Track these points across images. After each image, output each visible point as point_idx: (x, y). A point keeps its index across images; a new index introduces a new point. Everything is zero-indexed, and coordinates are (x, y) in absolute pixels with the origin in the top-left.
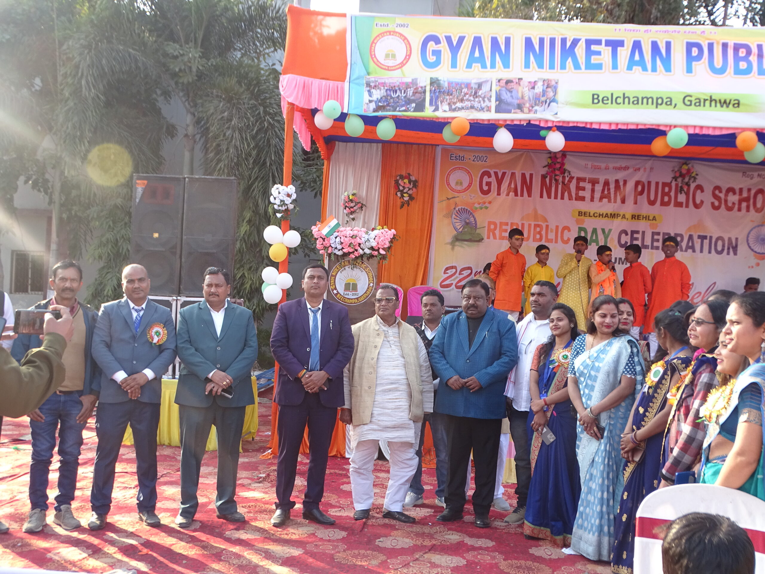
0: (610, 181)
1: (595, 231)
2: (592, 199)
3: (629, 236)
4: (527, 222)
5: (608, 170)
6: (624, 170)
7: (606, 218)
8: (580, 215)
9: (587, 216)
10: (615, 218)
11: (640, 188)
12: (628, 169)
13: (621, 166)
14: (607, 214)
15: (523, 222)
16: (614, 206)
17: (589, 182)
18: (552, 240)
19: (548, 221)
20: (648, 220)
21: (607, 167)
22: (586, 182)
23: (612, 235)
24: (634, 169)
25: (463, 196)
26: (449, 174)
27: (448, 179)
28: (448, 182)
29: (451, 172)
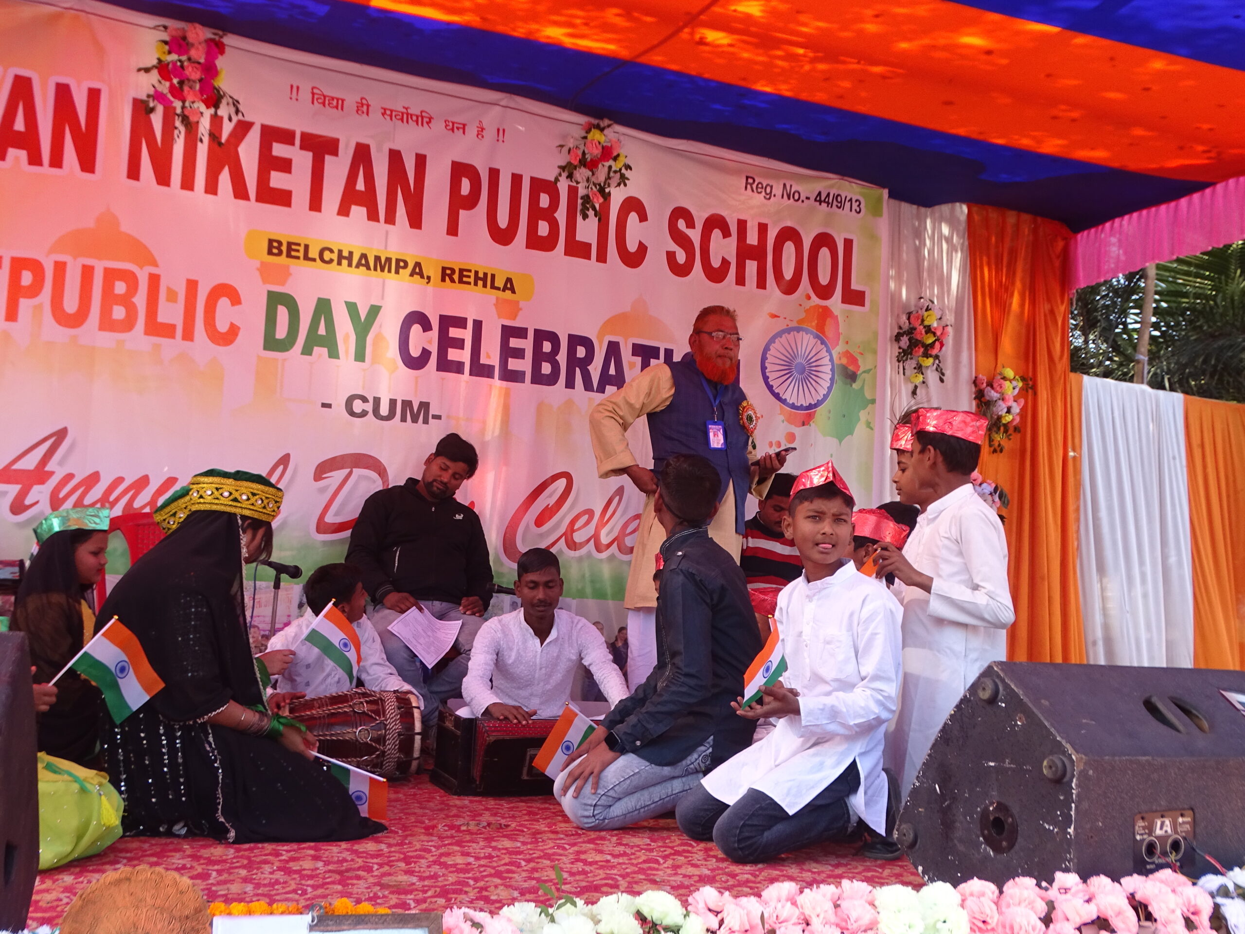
0: (374, 151)
1: (323, 307)
2: (315, 205)
3: (435, 333)
4: (75, 258)
5: (365, 114)
6: (417, 124)
7: (361, 268)
8: (275, 251)
9: (298, 258)
10: (390, 271)
11: (466, 187)
12: (428, 123)
13: (407, 109)
14: (364, 256)
15: (61, 258)
16: (387, 232)
17: (303, 147)
18: (173, 327)
19: (159, 262)
20: (493, 287)
21: (362, 105)
22: (293, 144)
23: (381, 326)
24: (446, 126)
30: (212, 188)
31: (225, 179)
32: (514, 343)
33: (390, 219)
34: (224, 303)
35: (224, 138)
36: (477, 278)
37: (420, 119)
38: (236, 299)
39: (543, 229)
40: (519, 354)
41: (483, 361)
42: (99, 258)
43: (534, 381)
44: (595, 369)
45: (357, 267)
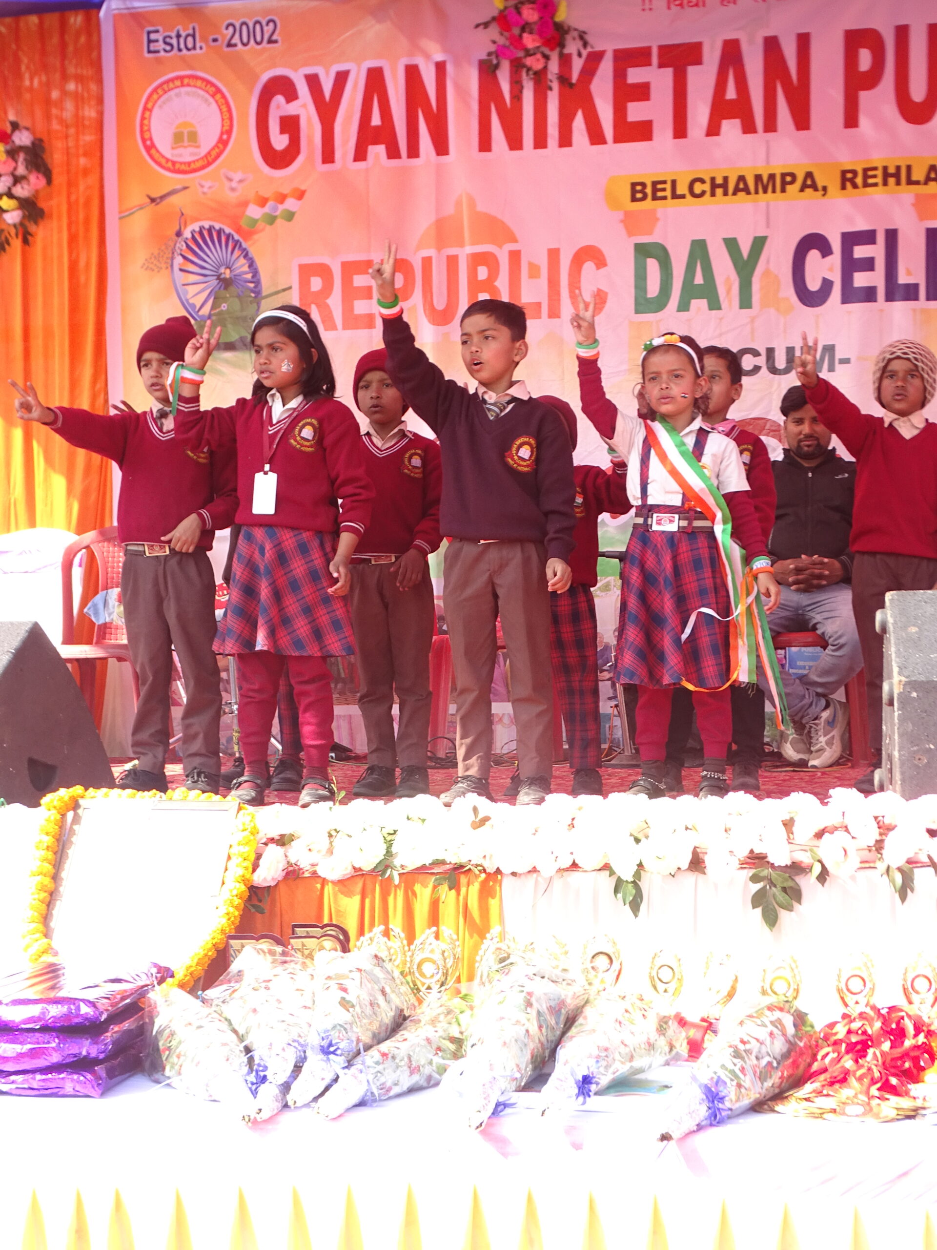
0: (745, 48)
1: (699, 249)
2: (680, 131)
3: (836, 258)
4: (439, 248)
5: (731, 5)
7: (740, 194)
8: (639, 196)
9: (665, 198)
10: (774, 191)
11: (865, 59)
14: (742, 178)
15: (425, 253)
16: (768, 143)
17: (661, 66)
18: (539, 304)
19: (518, 235)
20: (910, 182)
22: (649, 64)
23: (768, 261)
25: (203, 183)
26: (145, 109)
27: (146, 128)
28: (147, 136)
29: (155, 96)
30: (565, 140)
31: (579, 123)
33: (771, 126)
34: (589, 267)
35: (575, 77)
36: (886, 175)
38: (601, 262)
41: (902, 279)
42: (462, 245)
45: (734, 194)
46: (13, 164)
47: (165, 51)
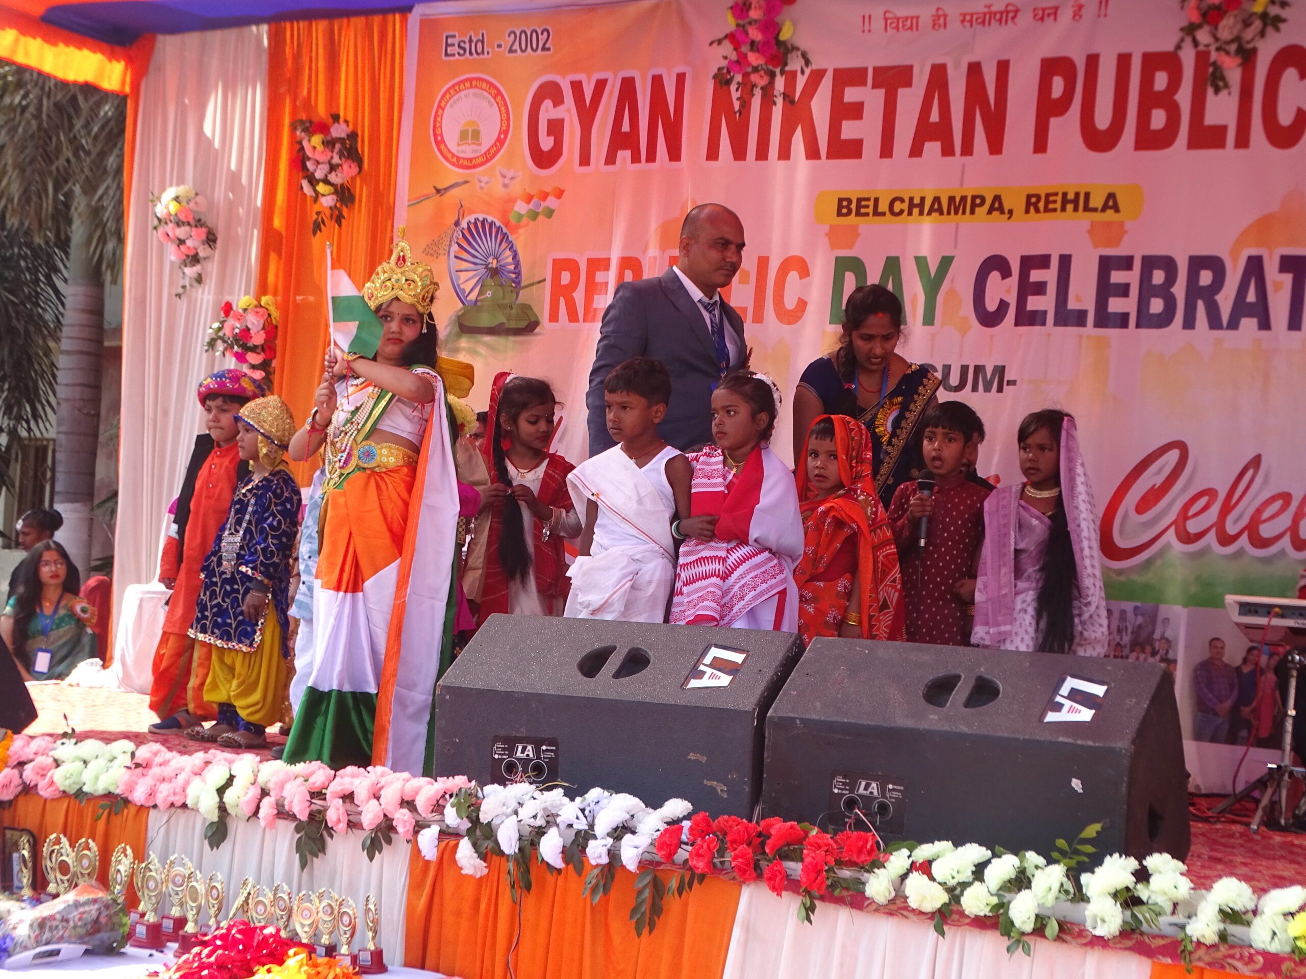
0: (950, 71)
1: (892, 265)
2: (886, 151)
3: (1014, 280)
4: (663, 251)
5: (942, 29)
6: (1001, 23)
7: (934, 214)
8: (844, 211)
9: (867, 214)
10: (964, 213)
11: (1058, 86)
12: (1013, 18)
13: (989, 6)
14: (937, 199)
15: (652, 253)
16: (963, 166)
17: (875, 85)
18: (745, 310)
20: (1087, 209)
21: (939, 17)
22: (864, 84)
23: (952, 281)
24: (1035, 16)
25: (481, 178)
26: (439, 106)
27: (438, 125)
28: (438, 132)
29: (448, 96)
30: (785, 153)
31: (798, 139)
32: (1117, 277)
33: (967, 150)
34: (793, 276)
35: (797, 94)
36: (1065, 201)
37: (1004, 16)
39: (1158, 119)
40: (1124, 291)
41: (1072, 305)
43: (1138, 326)
44: (1225, 300)
45: (929, 213)
46: (329, 154)
47: (459, 54)
